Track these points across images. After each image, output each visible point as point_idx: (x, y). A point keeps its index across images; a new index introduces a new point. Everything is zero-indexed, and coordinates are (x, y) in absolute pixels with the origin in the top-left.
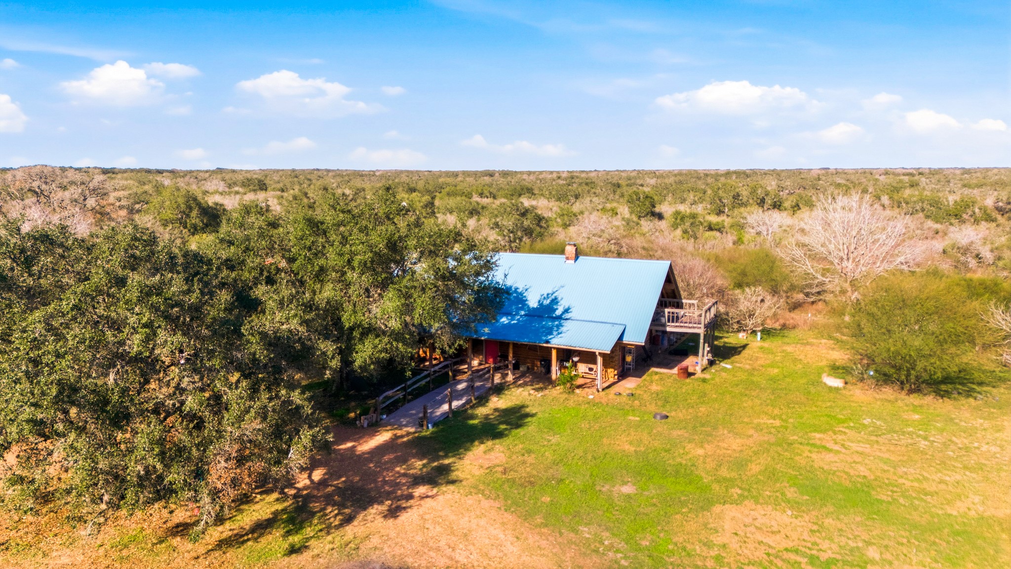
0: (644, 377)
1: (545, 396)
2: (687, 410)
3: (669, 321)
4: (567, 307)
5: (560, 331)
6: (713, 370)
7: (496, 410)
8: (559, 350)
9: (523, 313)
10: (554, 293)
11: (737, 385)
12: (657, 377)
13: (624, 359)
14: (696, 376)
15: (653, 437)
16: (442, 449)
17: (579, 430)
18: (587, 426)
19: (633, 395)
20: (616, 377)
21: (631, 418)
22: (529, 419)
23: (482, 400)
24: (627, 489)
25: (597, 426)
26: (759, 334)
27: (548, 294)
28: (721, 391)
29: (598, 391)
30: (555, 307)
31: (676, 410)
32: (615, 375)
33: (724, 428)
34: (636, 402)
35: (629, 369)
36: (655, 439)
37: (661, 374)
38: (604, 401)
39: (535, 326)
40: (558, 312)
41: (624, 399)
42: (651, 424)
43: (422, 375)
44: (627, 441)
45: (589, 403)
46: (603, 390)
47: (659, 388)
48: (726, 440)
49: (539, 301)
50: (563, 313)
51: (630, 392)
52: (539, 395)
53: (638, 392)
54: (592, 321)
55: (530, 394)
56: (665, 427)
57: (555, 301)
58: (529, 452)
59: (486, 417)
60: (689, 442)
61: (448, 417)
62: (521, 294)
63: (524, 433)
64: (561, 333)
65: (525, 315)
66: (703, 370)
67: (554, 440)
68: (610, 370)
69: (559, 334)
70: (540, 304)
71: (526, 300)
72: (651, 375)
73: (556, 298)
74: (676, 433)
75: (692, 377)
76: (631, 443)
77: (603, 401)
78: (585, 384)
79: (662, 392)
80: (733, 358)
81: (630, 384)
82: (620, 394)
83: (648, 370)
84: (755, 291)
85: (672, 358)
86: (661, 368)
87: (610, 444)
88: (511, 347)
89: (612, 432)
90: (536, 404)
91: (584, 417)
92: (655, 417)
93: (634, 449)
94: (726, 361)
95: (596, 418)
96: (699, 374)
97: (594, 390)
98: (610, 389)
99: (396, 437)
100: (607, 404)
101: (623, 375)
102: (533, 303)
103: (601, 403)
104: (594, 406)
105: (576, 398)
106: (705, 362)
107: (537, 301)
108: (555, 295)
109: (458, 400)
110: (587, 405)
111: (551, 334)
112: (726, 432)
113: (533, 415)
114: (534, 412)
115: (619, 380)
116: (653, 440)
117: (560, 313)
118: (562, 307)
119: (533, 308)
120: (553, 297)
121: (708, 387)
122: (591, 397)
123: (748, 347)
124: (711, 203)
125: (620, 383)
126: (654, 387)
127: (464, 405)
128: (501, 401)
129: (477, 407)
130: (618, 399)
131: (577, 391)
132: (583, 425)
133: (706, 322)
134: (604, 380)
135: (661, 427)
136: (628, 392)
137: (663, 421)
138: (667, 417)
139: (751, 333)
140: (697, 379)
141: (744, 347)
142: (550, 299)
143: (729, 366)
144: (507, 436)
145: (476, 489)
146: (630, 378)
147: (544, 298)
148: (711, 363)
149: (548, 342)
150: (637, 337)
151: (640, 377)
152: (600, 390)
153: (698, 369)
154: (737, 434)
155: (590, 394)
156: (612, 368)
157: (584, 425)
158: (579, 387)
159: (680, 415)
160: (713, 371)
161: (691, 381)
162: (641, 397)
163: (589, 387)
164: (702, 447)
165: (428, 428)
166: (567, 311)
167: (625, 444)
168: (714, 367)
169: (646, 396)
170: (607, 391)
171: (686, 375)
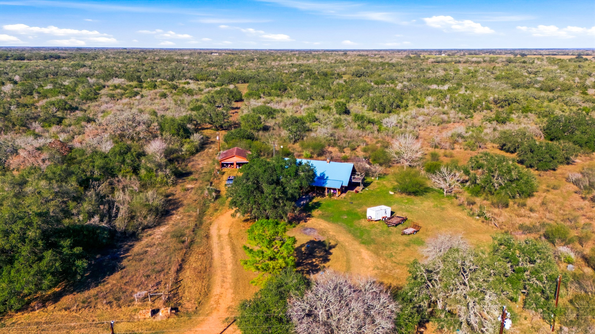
0: (347, 193)
1: (324, 199)
2: (357, 201)
3: (353, 179)
7: (314, 202)
8: (328, 188)
11: (369, 195)
12: (349, 193)
13: (343, 189)
16: (307, 211)
19: (345, 197)
20: (341, 194)
21: (345, 203)
23: (311, 201)
24: (346, 217)
25: (338, 206)
26: (377, 177)
28: (365, 197)
31: (355, 201)
34: (345, 199)
35: (344, 191)
39: (320, 181)
40: (325, 178)
41: (343, 199)
42: (349, 205)
46: (338, 196)
47: (350, 195)
54: (334, 180)
55: (320, 199)
57: (324, 175)
58: (325, 211)
64: (327, 183)
65: (317, 178)
74: (354, 206)
77: (338, 199)
79: (351, 197)
80: (369, 186)
81: (344, 195)
82: (342, 197)
83: (348, 191)
85: (354, 188)
86: (350, 191)
87: (341, 209)
88: (315, 187)
89: (341, 207)
90: (322, 201)
92: (350, 203)
93: (346, 210)
94: (367, 187)
96: (360, 192)
97: (336, 196)
98: (340, 196)
104: (336, 200)
105: (332, 199)
106: (362, 188)
111: (324, 183)
113: (322, 204)
116: (350, 208)
119: (319, 176)
120: (324, 173)
121: (362, 195)
131: (332, 197)
133: (362, 178)
134: (338, 194)
135: (351, 205)
138: (353, 203)
139: (375, 177)
141: (373, 182)
143: (367, 189)
145: (318, 217)
147: (321, 174)
149: (324, 186)
150: (346, 184)
153: (360, 190)
155: (335, 198)
156: (340, 192)
157: (335, 205)
160: (363, 191)
161: (358, 194)
163: (334, 196)
166: (327, 177)
167: (344, 209)
168: (364, 189)
169: (347, 197)
171: (357, 192)
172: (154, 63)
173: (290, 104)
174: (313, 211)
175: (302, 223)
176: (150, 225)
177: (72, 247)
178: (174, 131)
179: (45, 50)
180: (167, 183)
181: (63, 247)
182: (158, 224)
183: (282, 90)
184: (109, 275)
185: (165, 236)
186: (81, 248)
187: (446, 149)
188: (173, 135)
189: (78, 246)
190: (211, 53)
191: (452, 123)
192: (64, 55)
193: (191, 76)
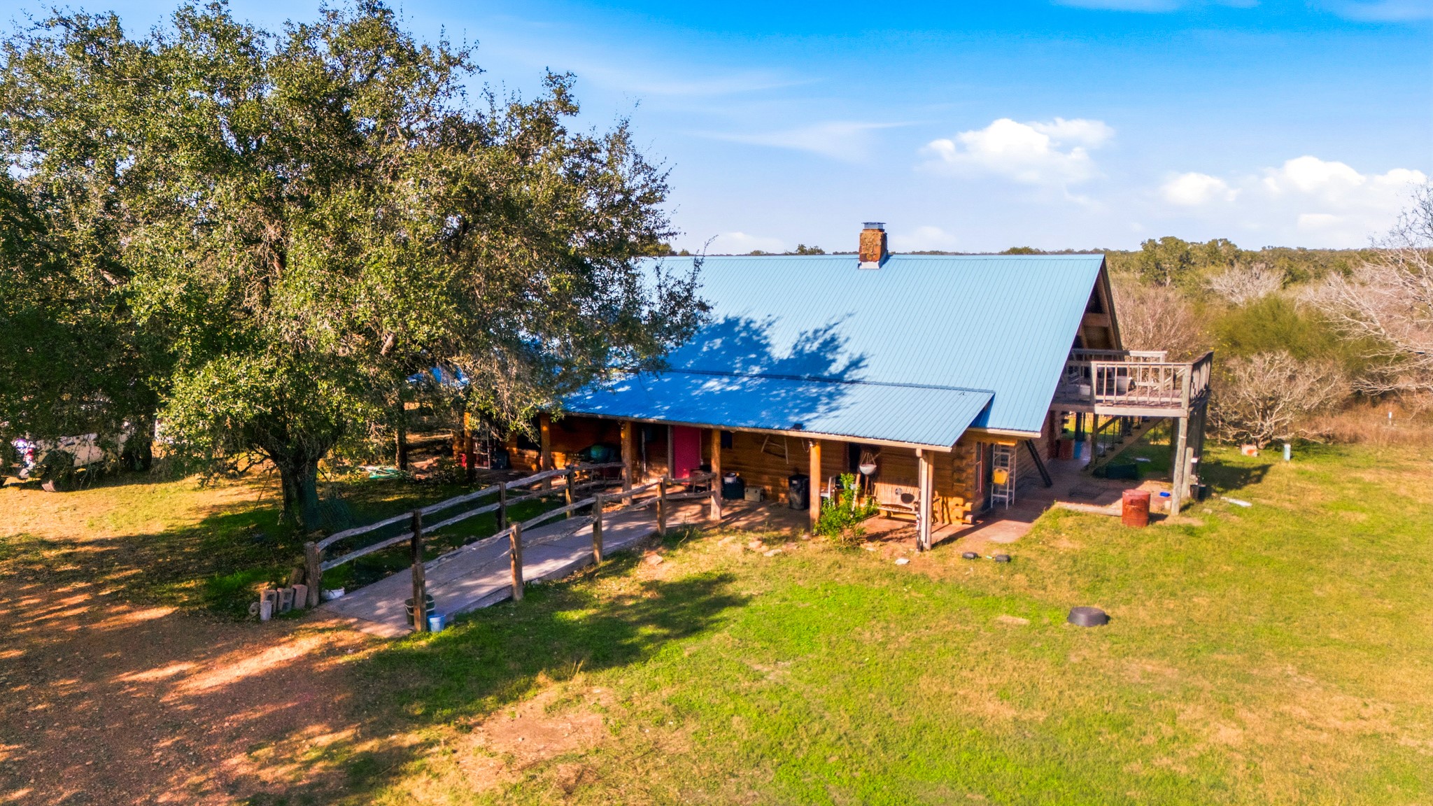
0: (1037, 522)
1: (785, 554)
2: (1159, 602)
3: (1100, 392)
4: (856, 356)
5: (834, 405)
6: (1208, 507)
7: (651, 585)
8: (827, 446)
9: (756, 370)
10: (830, 328)
11: (1279, 545)
12: (1070, 521)
13: (989, 477)
14: (1168, 521)
15: (1071, 677)
16: (424, 694)
17: (852, 648)
18: (879, 637)
19: (1009, 560)
20: (969, 518)
21: (1004, 618)
22: (726, 613)
23: (623, 560)
25: (906, 639)
26: (1287, 447)
27: (816, 332)
28: (1241, 558)
29: (922, 549)
30: (830, 356)
31: (1128, 602)
32: (966, 513)
33: (1281, 656)
34: (1017, 576)
35: (1002, 502)
36: (1078, 685)
37: (1078, 514)
38: (934, 572)
39: (778, 395)
40: (835, 369)
41: (985, 570)
42: (1060, 637)
43: (475, 495)
44: (990, 688)
45: (892, 576)
46: (934, 546)
47: (1077, 546)
48: (1302, 697)
49: (795, 347)
50: (847, 369)
51: (1004, 552)
52: (771, 554)
53: (1024, 553)
54: (911, 386)
55: (747, 550)
56: (1105, 647)
57: (831, 344)
58: (683, 712)
59: (616, 603)
60: (1185, 698)
61: (510, 599)
62: (757, 332)
63: (694, 649)
64: (837, 409)
65: (760, 376)
66: (1183, 509)
67: (773, 674)
68: (953, 502)
69: (831, 410)
70: (799, 353)
71: (768, 345)
72: (1056, 516)
73: (833, 339)
74: (1137, 668)
75: (1159, 523)
76: (1003, 695)
77: (931, 573)
78: (892, 531)
79: (1086, 555)
80: (1246, 488)
81: (1004, 533)
82: (976, 556)
83: (1049, 507)
84: (1272, 363)
85: (1102, 483)
86: (1079, 502)
87: (939, 695)
88: (717, 440)
89: (949, 657)
90: (756, 575)
91: (874, 613)
92: (1071, 618)
93: (1010, 714)
94: (1233, 492)
95: (908, 617)
96: (1174, 517)
97: (911, 545)
98: (953, 544)
99: (331, 650)
100: (942, 581)
101: (986, 514)
102: (781, 349)
103: (924, 576)
104: (906, 583)
105: (862, 563)
106: (1186, 492)
107: (791, 345)
108: (831, 332)
109: (557, 558)
110: (887, 582)
111: (811, 409)
112: (1290, 669)
113: (743, 602)
114: (744, 594)
115: (976, 527)
116: (1070, 687)
117: (841, 368)
118: (847, 355)
119: (782, 362)
120: (828, 336)
121: (1203, 546)
122: (902, 561)
123: (1272, 468)
124: (1142, 271)
125: (978, 533)
126: (1065, 544)
127: (569, 570)
128: (670, 564)
129: (603, 577)
130: (972, 569)
131: (870, 547)
132: (868, 635)
133: (1193, 395)
134: (939, 524)
135: (1092, 646)
136: (996, 552)
137: (1096, 629)
138: (1106, 619)
139: (1267, 447)
140: (1172, 528)
141: (1265, 469)
142: (821, 340)
143: (1243, 504)
144: (644, 658)
146: (1004, 523)
147: (808, 340)
148: (1201, 494)
149: (798, 426)
150: (1023, 417)
151: (1030, 521)
152: (927, 546)
153: (1172, 506)
154: (1327, 677)
155: (900, 556)
156: (958, 495)
157: (871, 635)
158: (872, 538)
159: (1142, 614)
160: (1208, 511)
161: (1156, 531)
162: (1031, 564)
163: (900, 540)
164: (1230, 715)
165: (428, 627)
166: (855, 364)
167: (984, 698)
168: (1206, 503)
169: (1043, 564)
170: (944, 549)
171: (1144, 518)
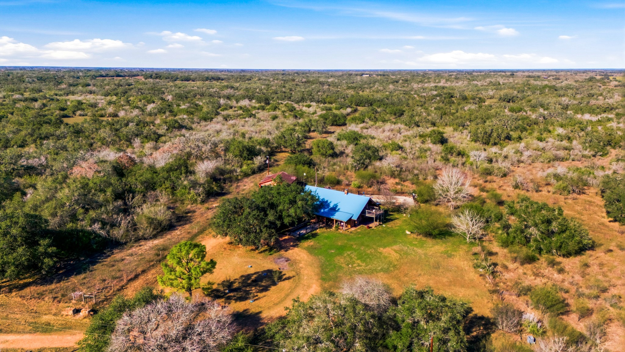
1: (330, 231)
3: (367, 213)
46: (345, 230)
54: (345, 212)
68: (349, 225)
96: (373, 228)
121: (373, 231)
131: (339, 230)
150: (355, 217)
151: (356, 227)
153: (374, 226)
167: (339, 243)
172: (297, 85)
173: (389, 131)
174: (302, 241)
175: (282, 252)
176: (146, 236)
177: (49, 246)
178: (237, 152)
179: (213, 72)
180: (196, 200)
181: (40, 245)
182: (155, 237)
183: (397, 115)
184: (76, 275)
185: (151, 248)
186: (55, 248)
187: (528, 191)
188: (236, 156)
189: (54, 246)
190: (362, 75)
191: (570, 161)
192: (223, 77)
193: (319, 99)
